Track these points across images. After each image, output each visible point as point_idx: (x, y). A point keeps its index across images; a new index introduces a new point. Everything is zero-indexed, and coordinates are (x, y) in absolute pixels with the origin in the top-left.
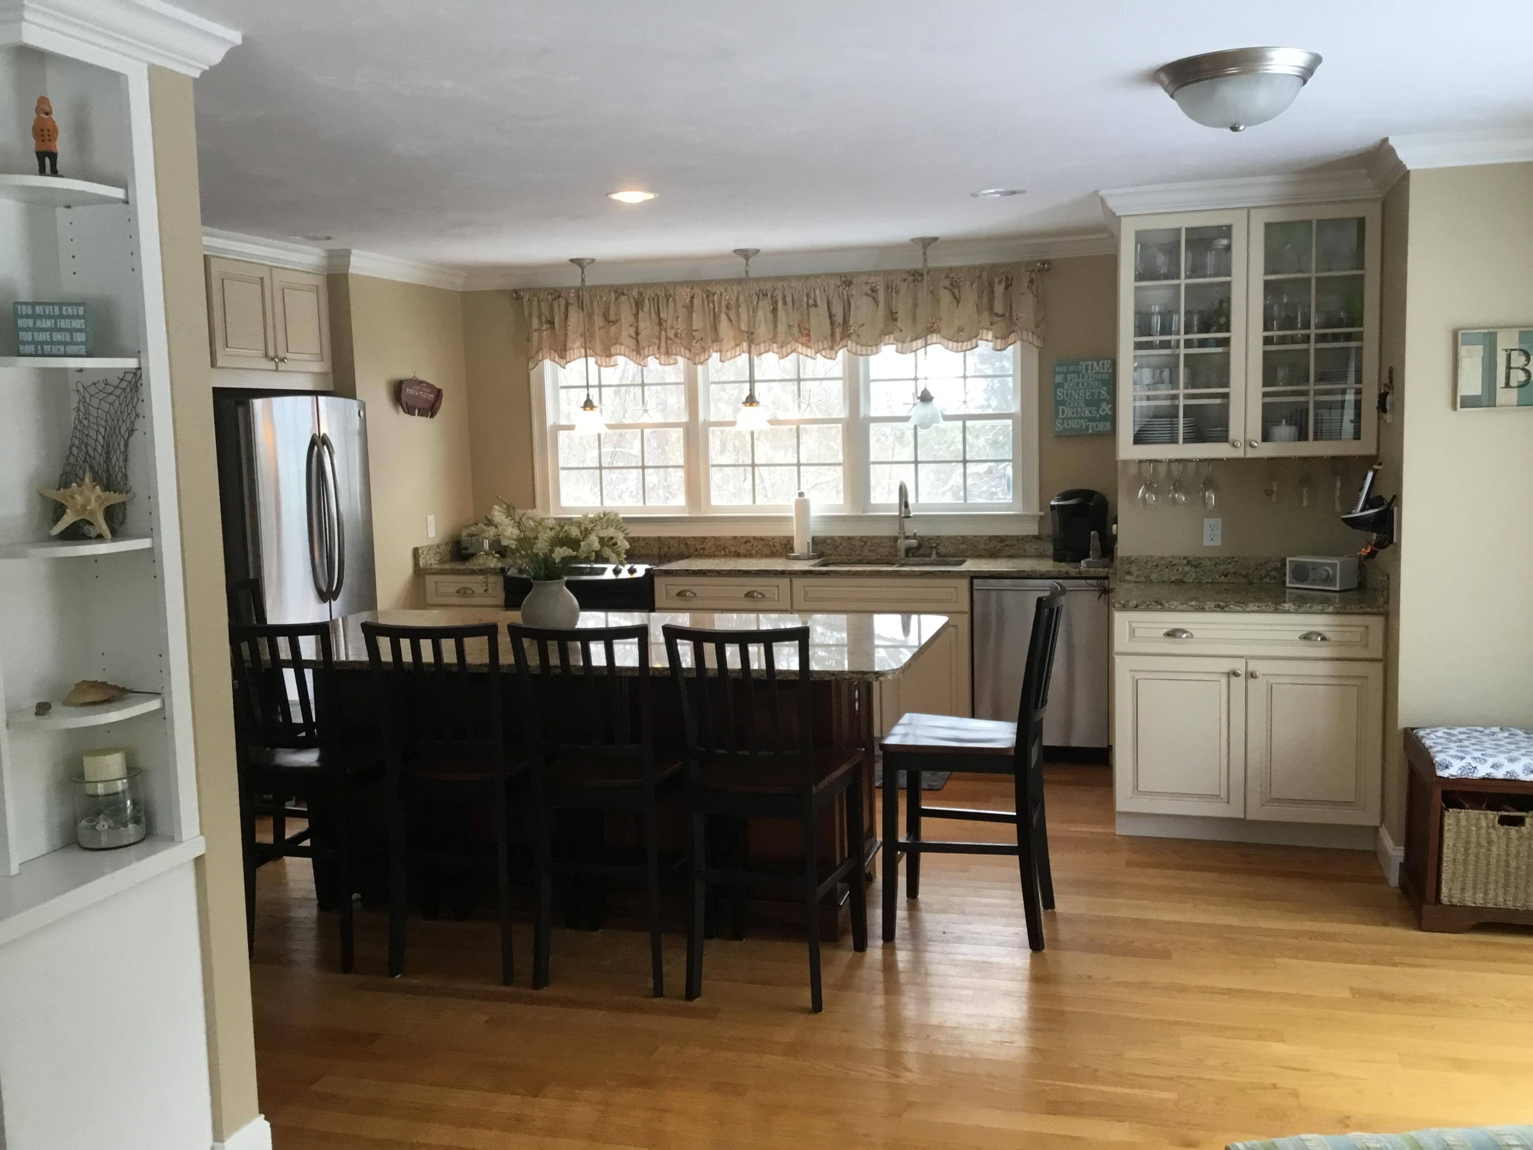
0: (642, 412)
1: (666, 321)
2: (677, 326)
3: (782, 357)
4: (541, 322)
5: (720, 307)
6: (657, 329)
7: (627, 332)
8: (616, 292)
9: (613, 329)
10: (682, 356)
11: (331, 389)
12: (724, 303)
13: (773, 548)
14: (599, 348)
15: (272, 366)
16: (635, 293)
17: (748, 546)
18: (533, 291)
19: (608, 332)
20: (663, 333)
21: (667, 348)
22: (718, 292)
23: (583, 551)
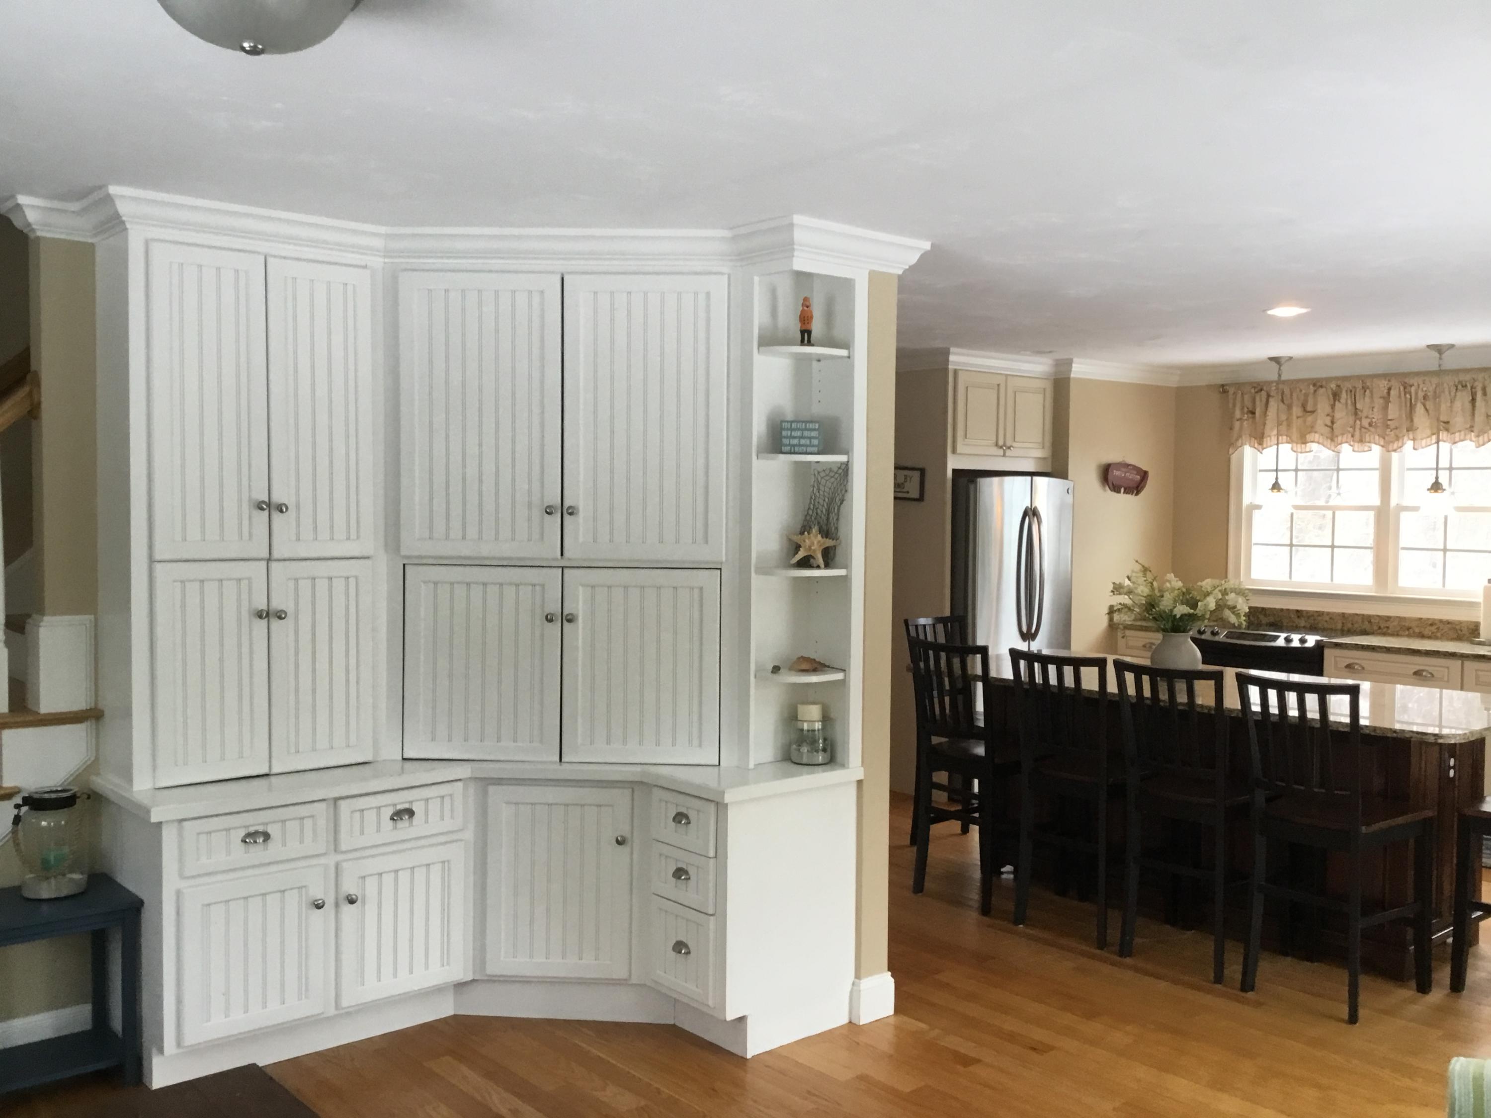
0: (1336, 495)
1: (1362, 411)
2: (1373, 416)
3: (1478, 446)
4: (1243, 413)
5: (1416, 398)
6: (1351, 419)
7: (1322, 420)
8: (1314, 385)
9: (1310, 419)
10: (1376, 444)
11: (1049, 470)
12: (1421, 394)
13: (1459, 632)
14: (1295, 435)
15: (1001, 452)
16: (1333, 386)
17: (1433, 629)
18: (1239, 385)
19: (1305, 422)
20: (1358, 422)
21: (1361, 436)
22: (1416, 384)
23: (1200, 610)
